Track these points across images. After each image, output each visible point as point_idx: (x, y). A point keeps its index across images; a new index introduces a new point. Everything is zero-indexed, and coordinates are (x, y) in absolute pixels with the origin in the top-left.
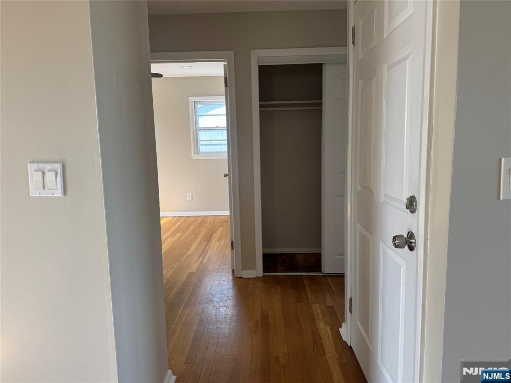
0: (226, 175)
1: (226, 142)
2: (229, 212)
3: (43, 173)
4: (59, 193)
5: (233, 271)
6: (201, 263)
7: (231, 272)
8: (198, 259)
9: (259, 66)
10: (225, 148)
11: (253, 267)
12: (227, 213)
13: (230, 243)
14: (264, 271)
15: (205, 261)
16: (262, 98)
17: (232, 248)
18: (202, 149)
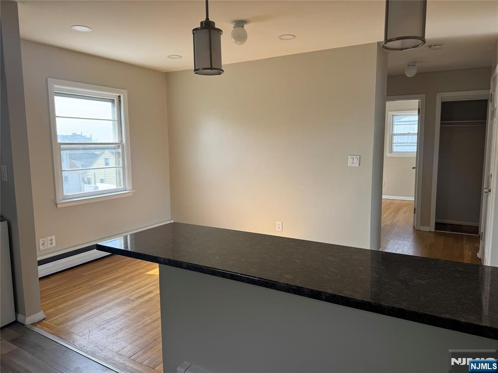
0: (413, 168)
1: (416, 144)
2: (414, 198)
3: (353, 159)
4: (357, 165)
5: (414, 227)
6: (393, 221)
7: (413, 227)
8: (390, 220)
9: (442, 103)
10: (414, 149)
11: (429, 225)
12: (413, 199)
13: (413, 209)
14: (436, 229)
15: (395, 221)
16: (443, 118)
17: (415, 212)
18: (395, 149)
